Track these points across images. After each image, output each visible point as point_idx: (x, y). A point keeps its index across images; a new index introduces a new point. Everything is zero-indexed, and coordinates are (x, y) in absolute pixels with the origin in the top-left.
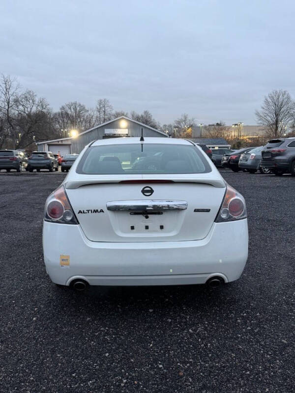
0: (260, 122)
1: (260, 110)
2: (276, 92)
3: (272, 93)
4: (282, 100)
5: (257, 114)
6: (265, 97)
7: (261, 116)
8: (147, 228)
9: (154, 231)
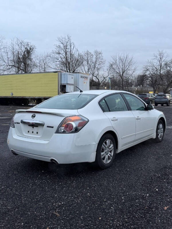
8: (33, 132)
9: (35, 134)
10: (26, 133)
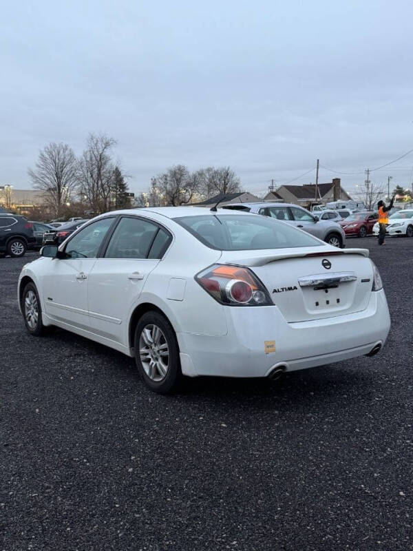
0: (36, 185)
1: (35, 169)
2: (55, 145)
3: (49, 147)
4: (62, 157)
5: (31, 174)
6: (41, 151)
7: (36, 177)
8: (328, 302)
9: (333, 306)
10: (311, 309)
